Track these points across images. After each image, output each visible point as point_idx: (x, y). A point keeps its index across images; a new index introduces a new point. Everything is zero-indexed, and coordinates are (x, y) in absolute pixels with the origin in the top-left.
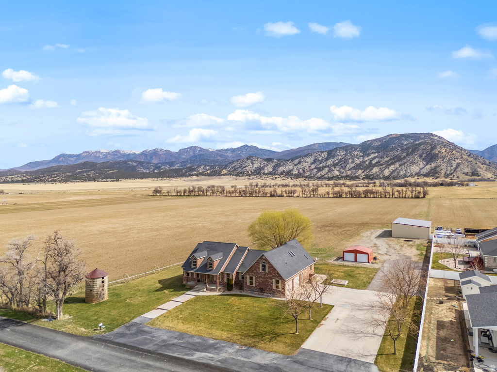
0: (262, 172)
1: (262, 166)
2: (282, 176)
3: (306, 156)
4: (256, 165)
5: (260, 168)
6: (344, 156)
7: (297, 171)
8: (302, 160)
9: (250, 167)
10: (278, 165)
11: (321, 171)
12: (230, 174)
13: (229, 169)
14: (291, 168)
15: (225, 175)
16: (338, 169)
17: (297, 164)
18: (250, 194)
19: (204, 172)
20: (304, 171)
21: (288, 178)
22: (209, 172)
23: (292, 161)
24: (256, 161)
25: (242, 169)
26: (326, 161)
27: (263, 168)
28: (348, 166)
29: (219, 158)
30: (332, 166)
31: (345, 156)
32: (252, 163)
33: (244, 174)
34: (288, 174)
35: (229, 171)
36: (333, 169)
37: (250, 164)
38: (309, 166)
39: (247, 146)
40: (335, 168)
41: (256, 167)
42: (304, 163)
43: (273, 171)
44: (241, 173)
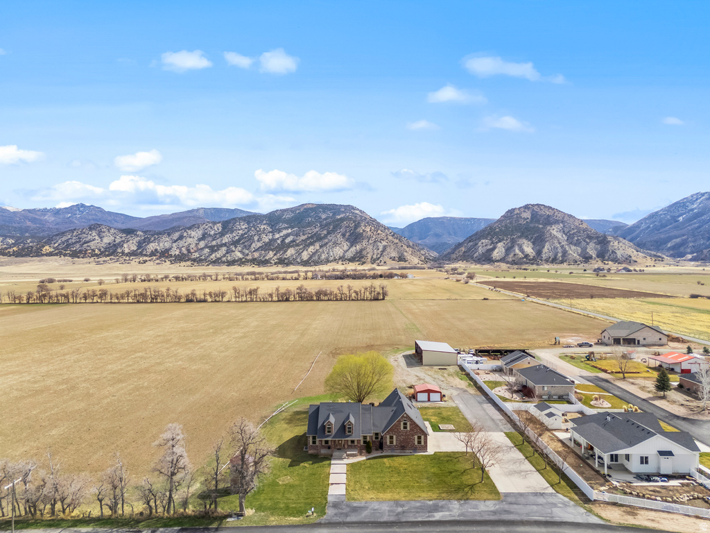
0: (119, 250)
1: (118, 240)
2: (154, 258)
3: (190, 228)
4: (107, 240)
5: (115, 245)
6: (246, 230)
7: (178, 250)
8: (185, 234)
9: (98, 242)
10: (147, 241)
11: (216, 251)
12: (58, 253)
13: (56, 245)
14: (167, 245)
15: (50, 254)
16: (240, 248)
17: (177, 240)
18: (153, 299)
19: (6, 249)
20: (189, 251)
21: (165, 262)
22: (15, 249)
23: (169, 235)
24: (107, 233)
25: (82, 245)
26: (221, 237)
27: (120, 245)
28: (253, 245)
30: (232, 244)
31: (248, 231)
32: (99, 235)
33: (86, 253)
34: (164, 255)
35: (56, 248)
36: (234, 249)
37: (97, 238)
38: (196, 244)
40: (236, 247)
41: (108, 242)
42: (188, 239)
43: (138, 249)
44: (80, 252)
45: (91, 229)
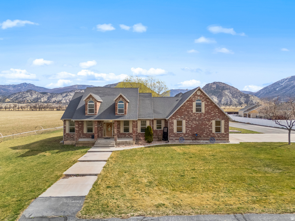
0: (39, 101)
1: (39, 97)
2: (55, 104)
3: (71, 92)
4: (34, 96)
5: (37, 99)
8: (68, 94)
9: (30, 97)
10: (52, 97)
12: (13, 101)
13: (12, 98)
14: (60, 99)
15: (9, 102)
17: (65, 97)
23: (61, 94)
24: (34, 94)
25: (23, 99)
27: (40, 98)
29: (2, 91)
32: (31, 94)
33: (24, 102)
37: (30, 95)
39: (26, 83)
41: (35, 97)
42: (69, 96)
43: (47, 100)
44: (22, 101)
45: (27, 92)
